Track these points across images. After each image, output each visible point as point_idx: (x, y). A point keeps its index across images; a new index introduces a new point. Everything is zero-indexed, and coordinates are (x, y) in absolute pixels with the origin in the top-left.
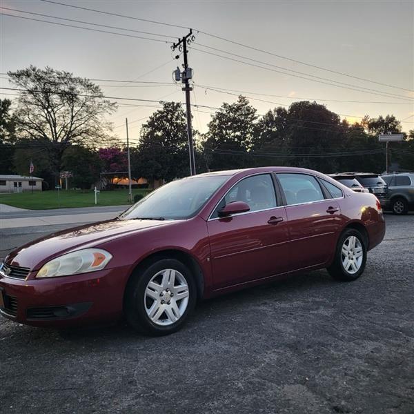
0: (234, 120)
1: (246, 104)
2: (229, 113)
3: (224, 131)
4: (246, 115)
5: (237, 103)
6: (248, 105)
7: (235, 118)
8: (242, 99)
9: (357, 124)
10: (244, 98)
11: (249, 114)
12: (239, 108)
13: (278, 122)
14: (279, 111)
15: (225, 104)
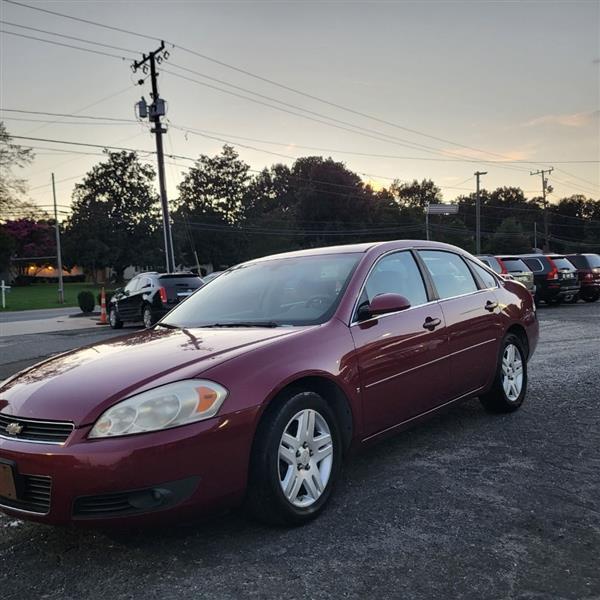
0: (217, 181)
1: (234, 158)
2: (209, 170)
3: (202, 197)
4: (234, 174)
5: (221, 156)
6: (237, 159)
7: (218, 178)
8: (228, 150)
9: (385, 190)
10: (230, 148)
11: (238, 173)
12: (223, 164)
13: (277, 185)
14: (279, 169)
15: (203, 157)
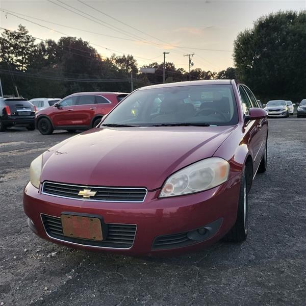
0: (15, 46)
1: (25, 33)
2: (11, 39)
3: (6, 55)
4: (27, 42)
5: (17, 31)
6: (28, 34)
7: (16, 44)
8: (22, 28)
10: (23, 27)
12: (18, 37)
13: (49, 51)
14: (50, 42)
15: (7, 31)
